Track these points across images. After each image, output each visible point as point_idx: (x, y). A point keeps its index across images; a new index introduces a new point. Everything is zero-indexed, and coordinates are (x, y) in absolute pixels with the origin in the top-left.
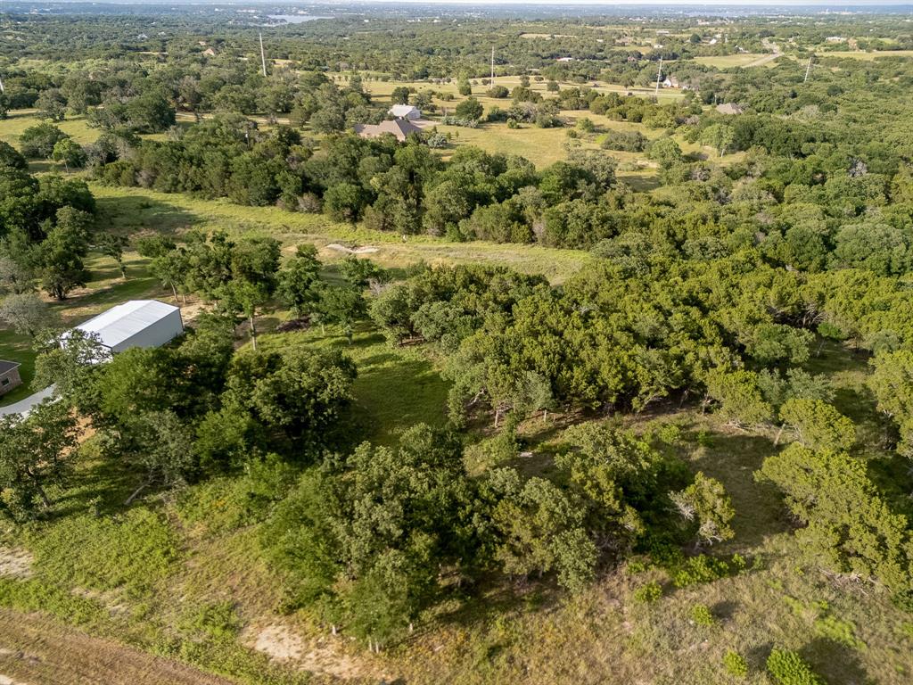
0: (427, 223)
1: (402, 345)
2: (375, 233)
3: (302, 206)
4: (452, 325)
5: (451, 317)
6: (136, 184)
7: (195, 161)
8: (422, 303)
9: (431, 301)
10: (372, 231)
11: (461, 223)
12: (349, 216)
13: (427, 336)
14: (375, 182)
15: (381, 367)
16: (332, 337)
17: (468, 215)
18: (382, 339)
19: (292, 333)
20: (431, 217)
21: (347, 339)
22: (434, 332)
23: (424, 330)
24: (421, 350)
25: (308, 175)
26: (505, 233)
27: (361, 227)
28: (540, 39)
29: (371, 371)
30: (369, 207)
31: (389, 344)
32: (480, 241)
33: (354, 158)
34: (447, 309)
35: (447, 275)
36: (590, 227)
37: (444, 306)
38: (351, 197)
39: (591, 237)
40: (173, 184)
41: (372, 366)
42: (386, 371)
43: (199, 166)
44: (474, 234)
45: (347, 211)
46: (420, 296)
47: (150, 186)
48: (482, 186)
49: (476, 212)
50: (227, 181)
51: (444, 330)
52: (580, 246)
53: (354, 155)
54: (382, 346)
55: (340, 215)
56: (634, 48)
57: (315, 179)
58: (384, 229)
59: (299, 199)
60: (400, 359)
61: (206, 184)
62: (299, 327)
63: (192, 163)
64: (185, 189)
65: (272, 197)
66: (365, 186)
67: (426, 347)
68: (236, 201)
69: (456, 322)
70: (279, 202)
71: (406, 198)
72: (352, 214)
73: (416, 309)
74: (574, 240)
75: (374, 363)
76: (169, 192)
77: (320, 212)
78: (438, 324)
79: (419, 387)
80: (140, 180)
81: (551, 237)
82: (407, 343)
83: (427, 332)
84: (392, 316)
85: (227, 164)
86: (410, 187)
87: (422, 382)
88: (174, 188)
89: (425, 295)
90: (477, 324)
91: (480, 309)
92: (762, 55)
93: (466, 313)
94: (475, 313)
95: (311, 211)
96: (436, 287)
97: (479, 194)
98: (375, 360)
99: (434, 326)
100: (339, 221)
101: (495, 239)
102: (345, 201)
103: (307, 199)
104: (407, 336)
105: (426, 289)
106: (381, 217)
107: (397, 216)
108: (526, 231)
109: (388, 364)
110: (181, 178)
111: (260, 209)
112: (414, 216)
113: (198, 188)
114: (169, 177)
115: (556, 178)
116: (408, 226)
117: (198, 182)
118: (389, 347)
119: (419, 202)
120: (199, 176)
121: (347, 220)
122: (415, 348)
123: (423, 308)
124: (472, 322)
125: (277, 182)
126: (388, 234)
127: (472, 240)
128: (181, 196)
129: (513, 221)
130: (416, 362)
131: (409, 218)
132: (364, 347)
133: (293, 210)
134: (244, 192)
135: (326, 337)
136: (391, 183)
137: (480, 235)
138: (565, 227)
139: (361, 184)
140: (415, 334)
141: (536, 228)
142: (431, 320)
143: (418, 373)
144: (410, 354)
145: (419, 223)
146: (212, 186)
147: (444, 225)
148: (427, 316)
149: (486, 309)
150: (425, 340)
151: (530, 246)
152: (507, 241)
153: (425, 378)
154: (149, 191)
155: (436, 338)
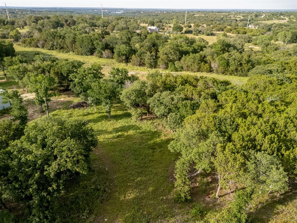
0: (160, 62)
1: (142, 120)
2: (135, 67)
3: (104, 55)
4: (176, 107)
5: (176, 101)
6: (37, 47)
7: (62, 37)
8: (155, 92)
9: (161, 92)
10: (134, 66)
11: (176, 63)
12: (124, 60)
13: (158, 114)
14: (137, 46)
15: (126, 134)
16: (100, 113)
17: (180, 59)
18: (129, 115)
19: (77, 109)
20: (162, 60)
21: (108, 114)
22: (163, 111)
23: (156, 109)
24: (154, 123)
25: (109, 43)
26: (197, 67)
27: (129, 65)
28: (200, 16)
29: (118, 136)
30: (134, 55)
31: (134, 118)
32: (185, 72)
33: (129, 38)
34: (173, 96)
35: (171, 78)
36: (241, 64)
37: (170, 94)
38: (126, 51)
39: (241, 69)
40: (52, 47)
41: (120, 133)
42: (129, 137)
43: (63, 39)
44: (182, 68)
45: (124, 57)
46: (155, 88)
47: (43, 47)
48: (185, 48)
49: (183, 58)
50: (74, 45)
51: (170, 110)
52: (235, 74)
53: (130, 36)
54: (129, 119)
55: (121, 59)
56: (234, 18)
57: (111, 45)
58: (140, 65)
59: (103, 52)
60: (139, 129)
61: (65, 46)
62: (83, 106)
63: (61, 38)
64: (56, 48)
65: (92, 52)
66: (133, 48)
67: (157, 121)
68: (77, 53)
69: (180, 105)
70: (95, 54)
71: (151, 52)
72: (126, 59)
73: (151, 96)
74: (232, 71)
75: (121, 131)
76: (50, 50)
77: (112, 58)
78: (166, 106)
79: (151, 151)
80: (39, 45)
81: (221, 69)
82: (145, 119)
83: (158, 111)
84: (135, 100)
85: (74, 38)
86: (153, 48)
87: (153, 148)
88: (52, 48)
89: (158, 88)
90: (195, 107)
91: (196, 97)
92: (282, 20)
93: (186, 99)
94: (192, 99)
95: (108, 57)
96: (165, 84)
97: (184, 51)
98: (123, 129)
99: (163, 107)
100: (120, 62)
101: (192, 70)
102: (123, 53)
103: (106, 52)
104: (145, 114)
105: (158, 84)
106: (139, 59)
107: (146, 60)
108: (208, 67)
109: (131, 132)
110: (55, 44)
111: (87, 56)
112: (154, 59)
113: (62, 48)
114: (51, 43)
115: (220, 46)
116: (151, 64)
117: (62, 45)
118: (133, 121)
119: (156, 54)
120: (63, 43)
121: (124, 61)
122: (150, 122)
123: (156, 95)
124: (191, 105)
125: (94, 45)
126: (142, 68)
127: (181, 71)
128: (54, 51)
129: (202, 62)
130: (150, 131)
131: (152, 60)
132: (117, 120)
133: (101, 57)
134: (80, 49)
135: (96, 113)
136: (144, 47)
137: (185, 68)
138: (228, 64)
139: (131, 47)
140: (150, 113)
141: (213, 65)
142: (161, 103)
143: (150, 140)
144: (146, 126)
145: (156, 63)
146: (68, 47)
147: (168, 64)
148: (158, 100)
149: (200, 97)
150: (157, 117)
151: (209, 73)
152: (198, 71)
153: (155, 144)
154: (42, 49)
155: (164, 116)
